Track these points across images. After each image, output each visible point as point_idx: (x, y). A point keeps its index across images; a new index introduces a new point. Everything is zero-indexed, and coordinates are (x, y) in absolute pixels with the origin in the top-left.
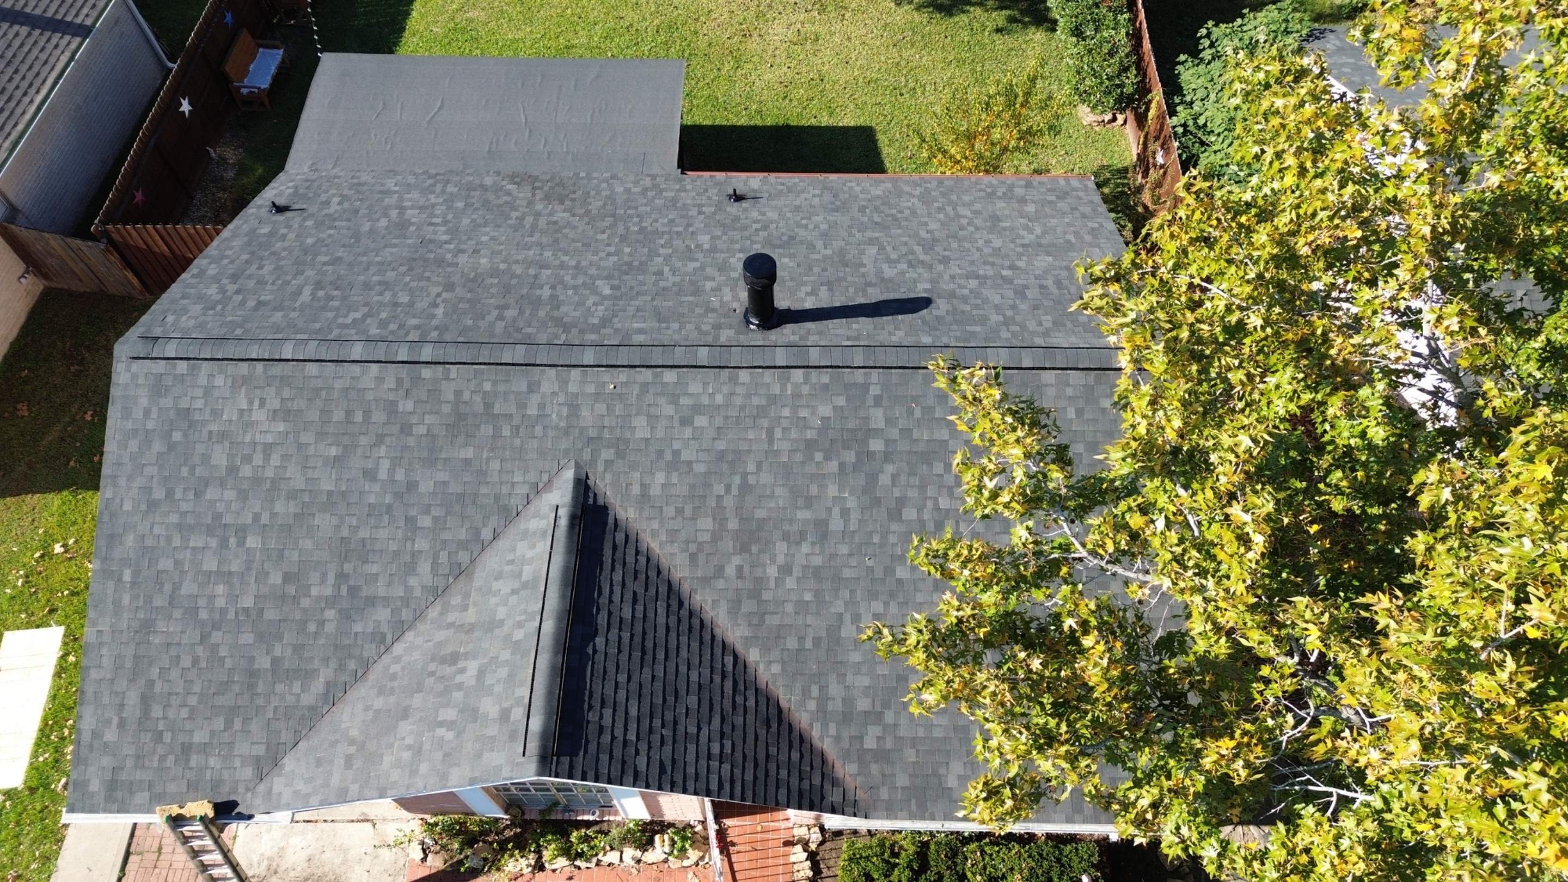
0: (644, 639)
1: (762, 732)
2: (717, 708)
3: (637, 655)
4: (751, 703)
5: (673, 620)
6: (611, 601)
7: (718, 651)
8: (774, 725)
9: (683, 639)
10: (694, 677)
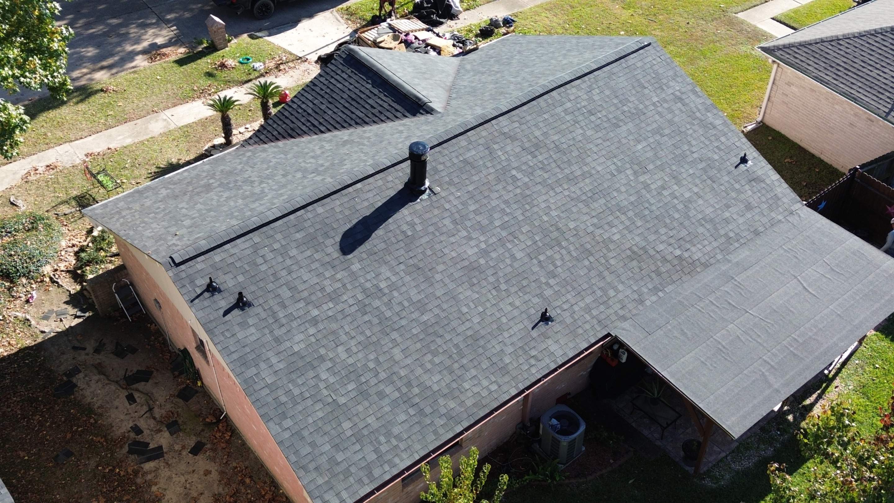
0: (357, 102)
1: (292, 125)
2: (313, 114)
3: (354, 96)
4: (304, 128)
5: (354, 116)
6: (379, 98)
7: (329, 127)
8: (290, 132)
9: (344, 116)
10: (330, 112)
